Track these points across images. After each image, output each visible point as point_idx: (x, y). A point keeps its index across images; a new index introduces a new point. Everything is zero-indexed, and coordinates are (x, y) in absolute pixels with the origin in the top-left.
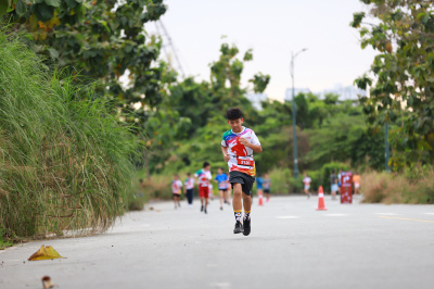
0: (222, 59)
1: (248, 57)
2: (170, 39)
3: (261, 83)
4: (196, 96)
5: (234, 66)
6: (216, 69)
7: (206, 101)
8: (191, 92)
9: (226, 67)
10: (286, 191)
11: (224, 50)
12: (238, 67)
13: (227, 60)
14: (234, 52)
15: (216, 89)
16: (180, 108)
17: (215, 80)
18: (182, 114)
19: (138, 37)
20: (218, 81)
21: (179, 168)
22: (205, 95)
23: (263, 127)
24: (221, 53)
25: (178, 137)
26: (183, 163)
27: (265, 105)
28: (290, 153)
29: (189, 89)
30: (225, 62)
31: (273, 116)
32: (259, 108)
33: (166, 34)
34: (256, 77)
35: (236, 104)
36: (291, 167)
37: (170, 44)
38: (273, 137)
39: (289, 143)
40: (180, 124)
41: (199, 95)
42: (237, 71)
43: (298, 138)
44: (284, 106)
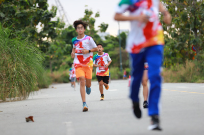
0: (85, 16)
1: (97, 15)
2: (62, 8)
3: (104, 28)
5: (91, 20)
8: (71, 33)
9: (88, 20)
10: (117, 78)
11: (88, 13)
12: (93, 20)
13: (88, 17)
14: (91, 13)
16: (66, 40)
18: (67, 42)
19: (44, 7)
21: (67, 68)
23: (106, 48)
24: (85, 14)
25: (65, 53)
26: (69, 66)
27: (106, 38)
28: (119, 60)
29: (70, 31)
30: (87, 18)
31: (111, 43)
32: (104, 39)
33: (60, 5)
34: (102, 25)
36: (119, 67)
37: (63, 10)
38: (110, 53)
39: (118, 55)
40: (66, 47)
41: (75, 33)
42: (93, 22)
43: (122, 53)
44: (116, 38)
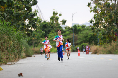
0: (53, 16)
1: (60, 15)
2: (40, 10)
3: (64, 22)
4: (47, 26)
5: (56, 18)
6: (52, 19)
7: (50, 27)
8: (46, 25)
9: (54, 18)
11: (54, 13)
12: (57, 18)
13: (55, 16)
14: (56, 14)
15: (52, 24)
17: (51, 21)
18: (43, 30)
19: (30, 10)
20: (52, 22)
22: (49, 25)
23: (65, 34)
25: (42, 37)
27: (65, 28)
28: (72, 41)
29: (45, 24)
31: (68, 31)
32: (64, 29)
33: (39, 9)
34: (63, 20)
35: (57, 28)
36: (73, 45)
37: (40, 12)
38: (68, 37)
39: (72, 38)
40: (42, 33)
41: (48, 25)
42: (57, 19)
43: (74, 37)
44: (71, 28)
